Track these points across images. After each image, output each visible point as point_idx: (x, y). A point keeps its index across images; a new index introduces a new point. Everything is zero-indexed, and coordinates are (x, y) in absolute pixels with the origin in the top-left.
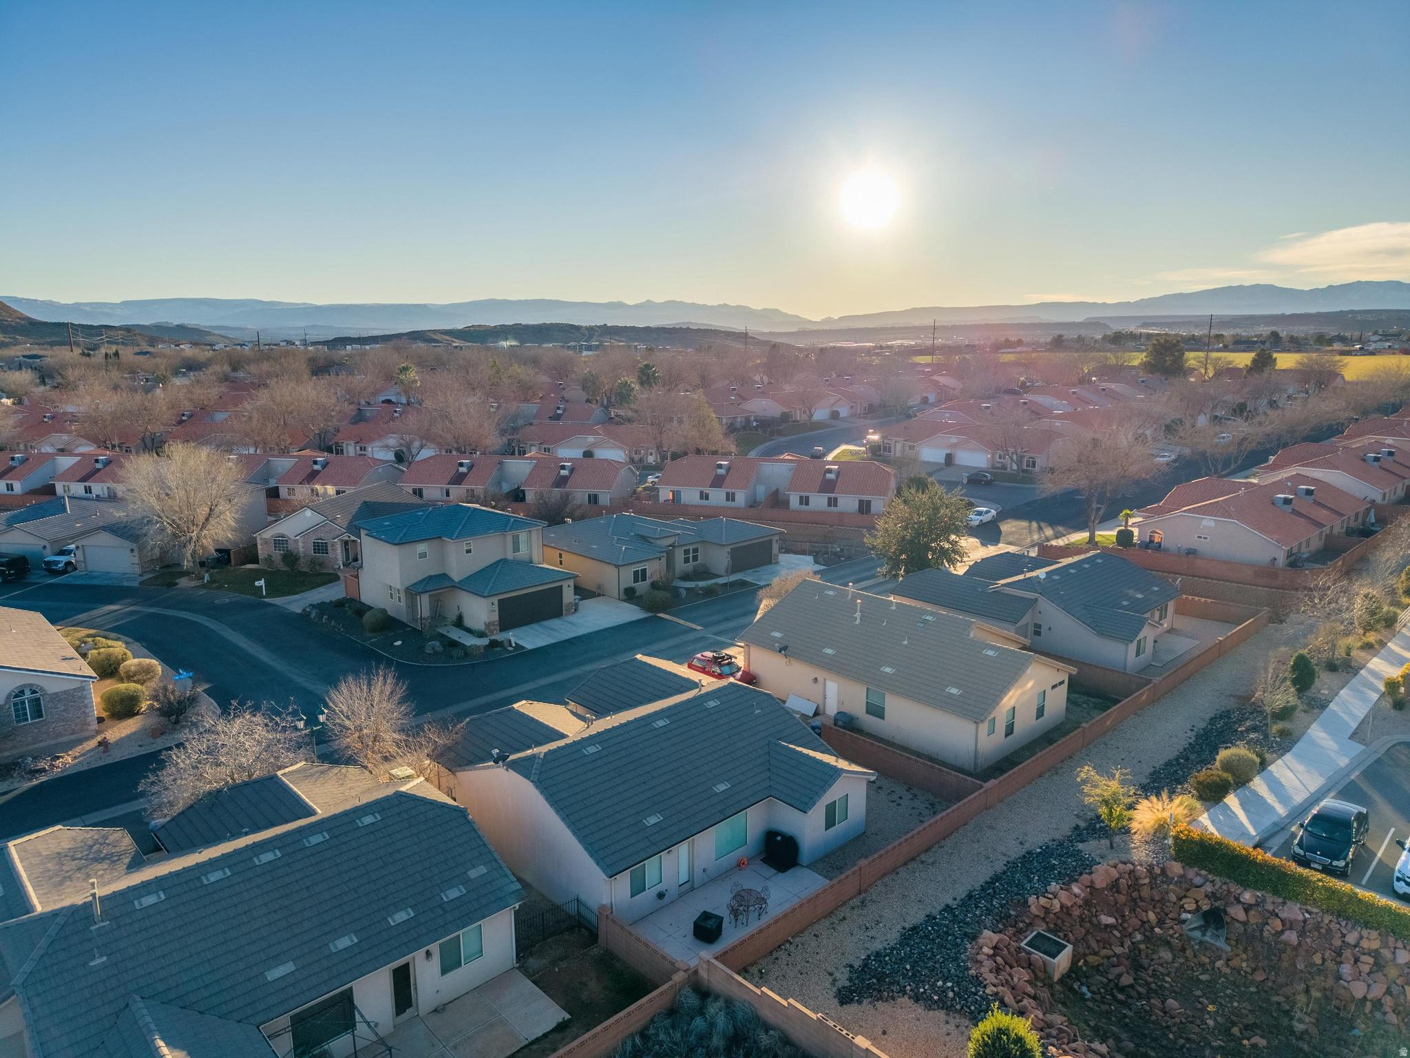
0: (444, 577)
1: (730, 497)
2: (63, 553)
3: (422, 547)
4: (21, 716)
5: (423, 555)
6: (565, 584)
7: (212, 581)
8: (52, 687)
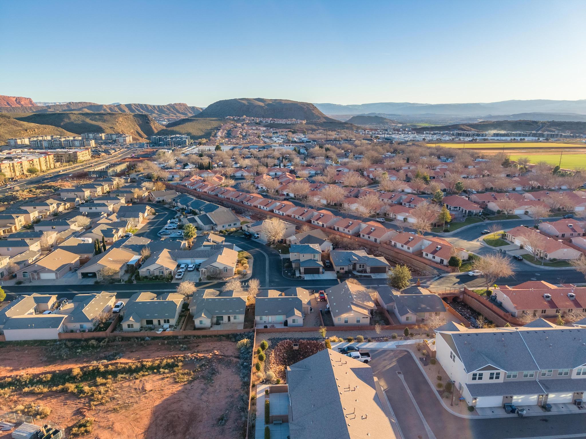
0: (299, 260)
1: (409, 248)
2: (258, 234)
3: (296, 254)
4: (224, 271)
5: (295, 255)
6: (320, 268)
8: (229, 268)
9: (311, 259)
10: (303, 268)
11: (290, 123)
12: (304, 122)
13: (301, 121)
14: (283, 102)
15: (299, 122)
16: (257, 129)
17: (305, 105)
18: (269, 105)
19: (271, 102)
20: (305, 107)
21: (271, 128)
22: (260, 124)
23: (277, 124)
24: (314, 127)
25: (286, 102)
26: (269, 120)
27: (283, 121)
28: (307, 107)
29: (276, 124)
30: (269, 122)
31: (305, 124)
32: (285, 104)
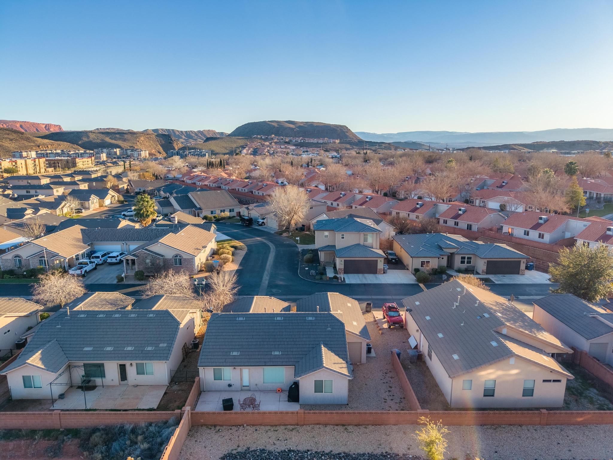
0: (334, 246)
1: (541, 236)
2: (263, 219)
4: (176, 264)
6: (379, 260)
7: (292, 235)
8: (185, 257)
9: (359, 245)
10: (343, 259)
11: (322, 142)
12: (337, 141)
13: (334, 141)
14: (315, 124)
15: (332, 142)
16: (286, 148)
17: (338, 128)
18: (300, 127)
19: (302, 125)
20: (338, 129)
21: (301, 147)
22: (289, 143)
23: (308, 143)
24: (348, 146)
25: (318, 125)
26: (299, 140)
27: (315, 141)
28: (341, 129)
29: (306, 143)
30: (300, 141)
31: (339, 143)
32: (317, 126)
